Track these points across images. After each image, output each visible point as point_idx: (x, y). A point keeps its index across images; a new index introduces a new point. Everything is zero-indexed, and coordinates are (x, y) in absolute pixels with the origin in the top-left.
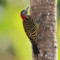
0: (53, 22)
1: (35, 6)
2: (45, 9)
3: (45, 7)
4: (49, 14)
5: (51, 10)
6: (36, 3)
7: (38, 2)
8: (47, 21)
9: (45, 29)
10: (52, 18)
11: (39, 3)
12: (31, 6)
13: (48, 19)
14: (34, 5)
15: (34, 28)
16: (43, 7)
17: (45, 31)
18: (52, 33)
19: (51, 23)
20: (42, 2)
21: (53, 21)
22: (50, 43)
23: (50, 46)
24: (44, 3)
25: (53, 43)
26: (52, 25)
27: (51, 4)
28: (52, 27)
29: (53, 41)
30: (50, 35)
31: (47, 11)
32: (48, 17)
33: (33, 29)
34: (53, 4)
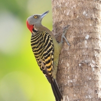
0: (95, 52)
1: (61, 23)
2: (80, 28)
3: (81, 23)
4: (87, 37)
5: (92, 29)
6: (64, 16)
7: (68, 14)
8: (83, 51)
9: (80, 65)
10: (93, 44)
11: (70, 16)
12: (55, 22)
13: (86, 47)
14: (60, 21)
15: (48, 50)
16: (77, 24)
17: (81, 68)
18: (94, 72)
19: (92, 54)
20: (74, 14)
21: (96, 50)
22: (91, 91)
23: (90, 97)
24: (78, 16)
25: (96, 91)
26: (94, 58)
27: (92, 19)
28: (93, 62)
29: (95, 87)
30: (91, 76)
31: (84, 31)
32: (86, 42)
33: (46, 52)
34: (96, 19)
